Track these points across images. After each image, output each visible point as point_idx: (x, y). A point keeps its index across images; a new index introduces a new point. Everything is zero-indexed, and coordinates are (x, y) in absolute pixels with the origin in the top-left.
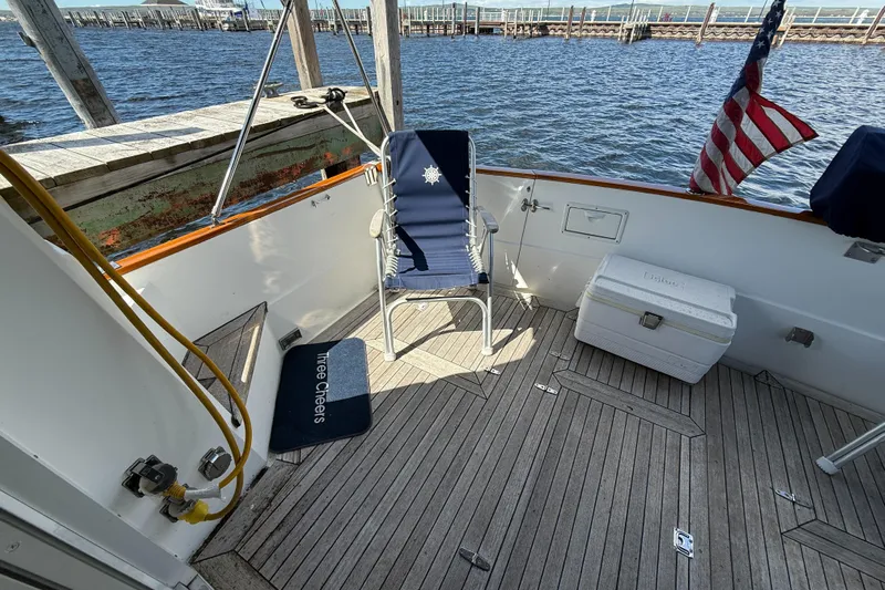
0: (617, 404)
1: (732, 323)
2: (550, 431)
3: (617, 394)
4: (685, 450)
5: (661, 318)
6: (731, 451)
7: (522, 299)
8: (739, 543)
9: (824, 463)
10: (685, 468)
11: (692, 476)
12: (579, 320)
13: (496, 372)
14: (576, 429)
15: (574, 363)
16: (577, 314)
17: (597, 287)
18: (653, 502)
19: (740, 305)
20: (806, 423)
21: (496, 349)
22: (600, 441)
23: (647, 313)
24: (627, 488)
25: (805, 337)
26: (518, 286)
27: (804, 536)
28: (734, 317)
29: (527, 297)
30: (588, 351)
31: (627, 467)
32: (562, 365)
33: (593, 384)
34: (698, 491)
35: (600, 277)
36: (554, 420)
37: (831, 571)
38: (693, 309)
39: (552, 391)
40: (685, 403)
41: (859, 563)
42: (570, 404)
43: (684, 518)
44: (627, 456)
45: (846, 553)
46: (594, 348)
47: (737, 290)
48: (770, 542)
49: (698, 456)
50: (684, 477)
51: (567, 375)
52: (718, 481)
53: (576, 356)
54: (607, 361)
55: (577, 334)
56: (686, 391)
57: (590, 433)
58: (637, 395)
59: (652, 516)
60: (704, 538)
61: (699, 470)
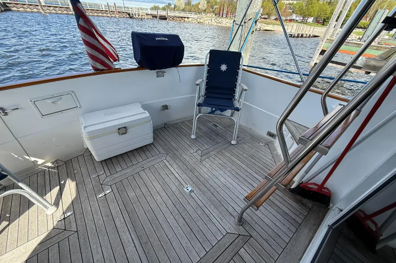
0: (137, 171)
1: (148, 115)
2: (122, 207)
3: (134, 167)
4: (167, 164)
5: (125, 127)
6: (176, 152)
7: (49, 167)
8: (197, 174)
9: (193, 137)
10: (172, 169)
11: (175, 169)
12: (93, 153)
13: (69, 214)
14: (132, 194)
15: (107, 171)
16: (90, 151)
17: (88, 132)
18: (174, 188)
19: (145, 107)
20: (183, 130)
21: (56, 204)
22: (144, 190)
23: (119, 129)
24: (164, 193)
25: (165, 107)
26: (38, 163)
27: (203, 158)
28: (146, 111)
29: (49, 164)
30: (109, 162)
31: (159, 187)
32: (102, 177)
33: (122, 172)
34: (180, 172)
35: (85, 127)
36: (120, 202)
37: (212, 160)
38: (133, 117)
39: (108, 192)
40: (155, 150)
41: (213, 153)
42: (120, 188)
43: (183, 183)
44: (156, 184)
45: (211, 153)
46: (110, 158)
47: (140, 103)
48: (201, 166)
49: (172, 162)
50: (174, 172)
51: (108, 179)
52: (181, 164)
53: (106, 169)
54: (120, 159)
55: (97, 159)
56: (153, 146)
57: (138, 190)
58: (141, 161)
59: (177, 193)
60: (191, 182)
61: (175, 166)
